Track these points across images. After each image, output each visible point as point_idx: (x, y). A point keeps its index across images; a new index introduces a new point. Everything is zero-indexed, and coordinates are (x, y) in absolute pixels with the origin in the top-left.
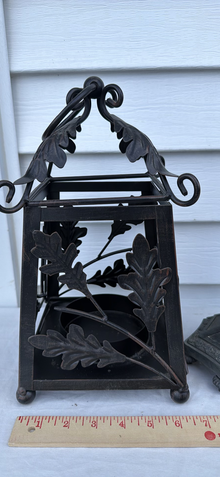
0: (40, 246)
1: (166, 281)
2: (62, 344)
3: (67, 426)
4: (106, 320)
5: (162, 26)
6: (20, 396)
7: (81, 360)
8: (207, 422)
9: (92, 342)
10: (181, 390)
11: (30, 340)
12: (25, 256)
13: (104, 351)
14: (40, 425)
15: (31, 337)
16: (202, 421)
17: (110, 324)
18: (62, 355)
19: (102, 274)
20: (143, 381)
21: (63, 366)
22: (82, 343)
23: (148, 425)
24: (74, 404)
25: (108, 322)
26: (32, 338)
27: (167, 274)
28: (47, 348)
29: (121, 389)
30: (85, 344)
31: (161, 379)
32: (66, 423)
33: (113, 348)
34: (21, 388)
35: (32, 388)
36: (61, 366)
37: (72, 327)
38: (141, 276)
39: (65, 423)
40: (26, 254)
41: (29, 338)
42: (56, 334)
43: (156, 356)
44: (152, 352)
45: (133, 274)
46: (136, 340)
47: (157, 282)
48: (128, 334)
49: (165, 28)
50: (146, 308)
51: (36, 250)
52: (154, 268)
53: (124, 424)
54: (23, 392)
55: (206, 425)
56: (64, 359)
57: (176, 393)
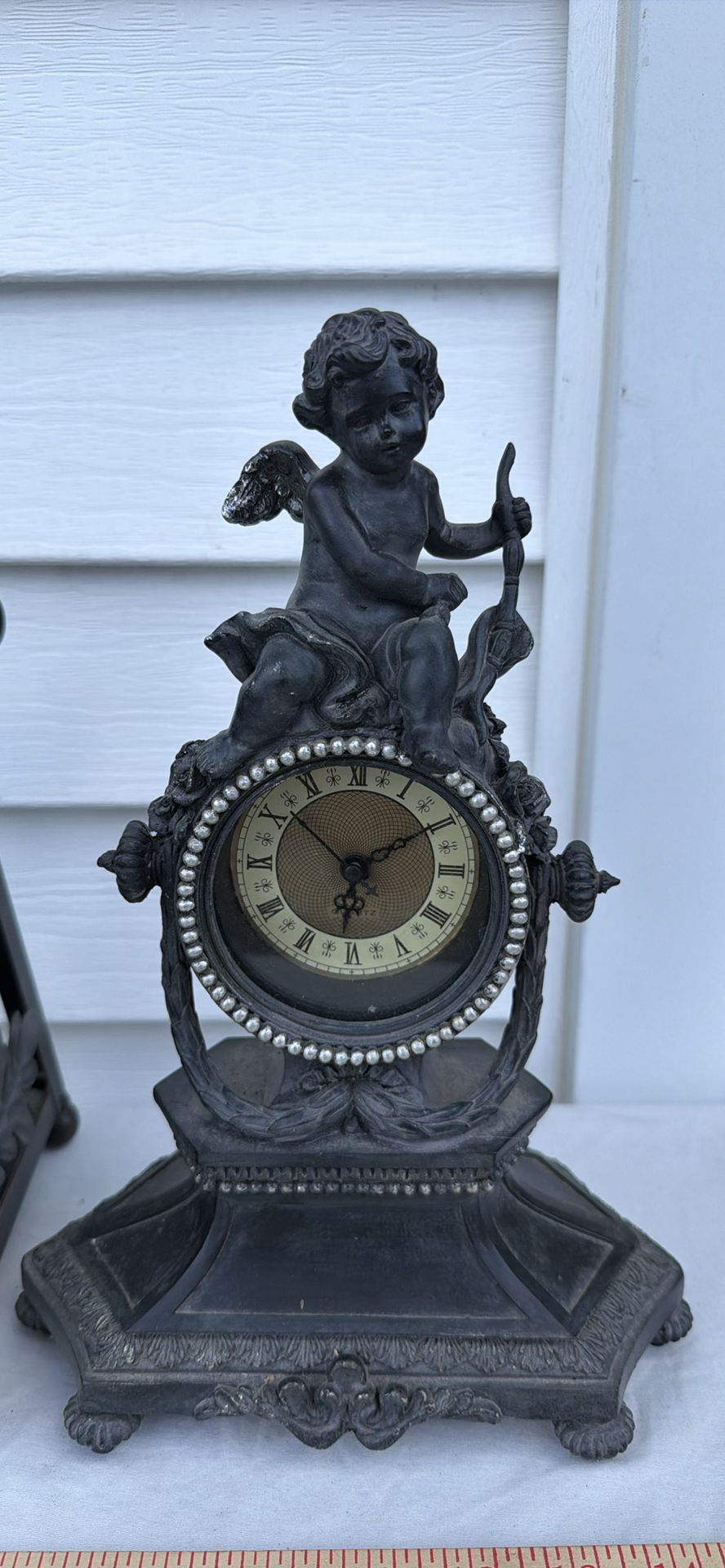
49: (29, 140)
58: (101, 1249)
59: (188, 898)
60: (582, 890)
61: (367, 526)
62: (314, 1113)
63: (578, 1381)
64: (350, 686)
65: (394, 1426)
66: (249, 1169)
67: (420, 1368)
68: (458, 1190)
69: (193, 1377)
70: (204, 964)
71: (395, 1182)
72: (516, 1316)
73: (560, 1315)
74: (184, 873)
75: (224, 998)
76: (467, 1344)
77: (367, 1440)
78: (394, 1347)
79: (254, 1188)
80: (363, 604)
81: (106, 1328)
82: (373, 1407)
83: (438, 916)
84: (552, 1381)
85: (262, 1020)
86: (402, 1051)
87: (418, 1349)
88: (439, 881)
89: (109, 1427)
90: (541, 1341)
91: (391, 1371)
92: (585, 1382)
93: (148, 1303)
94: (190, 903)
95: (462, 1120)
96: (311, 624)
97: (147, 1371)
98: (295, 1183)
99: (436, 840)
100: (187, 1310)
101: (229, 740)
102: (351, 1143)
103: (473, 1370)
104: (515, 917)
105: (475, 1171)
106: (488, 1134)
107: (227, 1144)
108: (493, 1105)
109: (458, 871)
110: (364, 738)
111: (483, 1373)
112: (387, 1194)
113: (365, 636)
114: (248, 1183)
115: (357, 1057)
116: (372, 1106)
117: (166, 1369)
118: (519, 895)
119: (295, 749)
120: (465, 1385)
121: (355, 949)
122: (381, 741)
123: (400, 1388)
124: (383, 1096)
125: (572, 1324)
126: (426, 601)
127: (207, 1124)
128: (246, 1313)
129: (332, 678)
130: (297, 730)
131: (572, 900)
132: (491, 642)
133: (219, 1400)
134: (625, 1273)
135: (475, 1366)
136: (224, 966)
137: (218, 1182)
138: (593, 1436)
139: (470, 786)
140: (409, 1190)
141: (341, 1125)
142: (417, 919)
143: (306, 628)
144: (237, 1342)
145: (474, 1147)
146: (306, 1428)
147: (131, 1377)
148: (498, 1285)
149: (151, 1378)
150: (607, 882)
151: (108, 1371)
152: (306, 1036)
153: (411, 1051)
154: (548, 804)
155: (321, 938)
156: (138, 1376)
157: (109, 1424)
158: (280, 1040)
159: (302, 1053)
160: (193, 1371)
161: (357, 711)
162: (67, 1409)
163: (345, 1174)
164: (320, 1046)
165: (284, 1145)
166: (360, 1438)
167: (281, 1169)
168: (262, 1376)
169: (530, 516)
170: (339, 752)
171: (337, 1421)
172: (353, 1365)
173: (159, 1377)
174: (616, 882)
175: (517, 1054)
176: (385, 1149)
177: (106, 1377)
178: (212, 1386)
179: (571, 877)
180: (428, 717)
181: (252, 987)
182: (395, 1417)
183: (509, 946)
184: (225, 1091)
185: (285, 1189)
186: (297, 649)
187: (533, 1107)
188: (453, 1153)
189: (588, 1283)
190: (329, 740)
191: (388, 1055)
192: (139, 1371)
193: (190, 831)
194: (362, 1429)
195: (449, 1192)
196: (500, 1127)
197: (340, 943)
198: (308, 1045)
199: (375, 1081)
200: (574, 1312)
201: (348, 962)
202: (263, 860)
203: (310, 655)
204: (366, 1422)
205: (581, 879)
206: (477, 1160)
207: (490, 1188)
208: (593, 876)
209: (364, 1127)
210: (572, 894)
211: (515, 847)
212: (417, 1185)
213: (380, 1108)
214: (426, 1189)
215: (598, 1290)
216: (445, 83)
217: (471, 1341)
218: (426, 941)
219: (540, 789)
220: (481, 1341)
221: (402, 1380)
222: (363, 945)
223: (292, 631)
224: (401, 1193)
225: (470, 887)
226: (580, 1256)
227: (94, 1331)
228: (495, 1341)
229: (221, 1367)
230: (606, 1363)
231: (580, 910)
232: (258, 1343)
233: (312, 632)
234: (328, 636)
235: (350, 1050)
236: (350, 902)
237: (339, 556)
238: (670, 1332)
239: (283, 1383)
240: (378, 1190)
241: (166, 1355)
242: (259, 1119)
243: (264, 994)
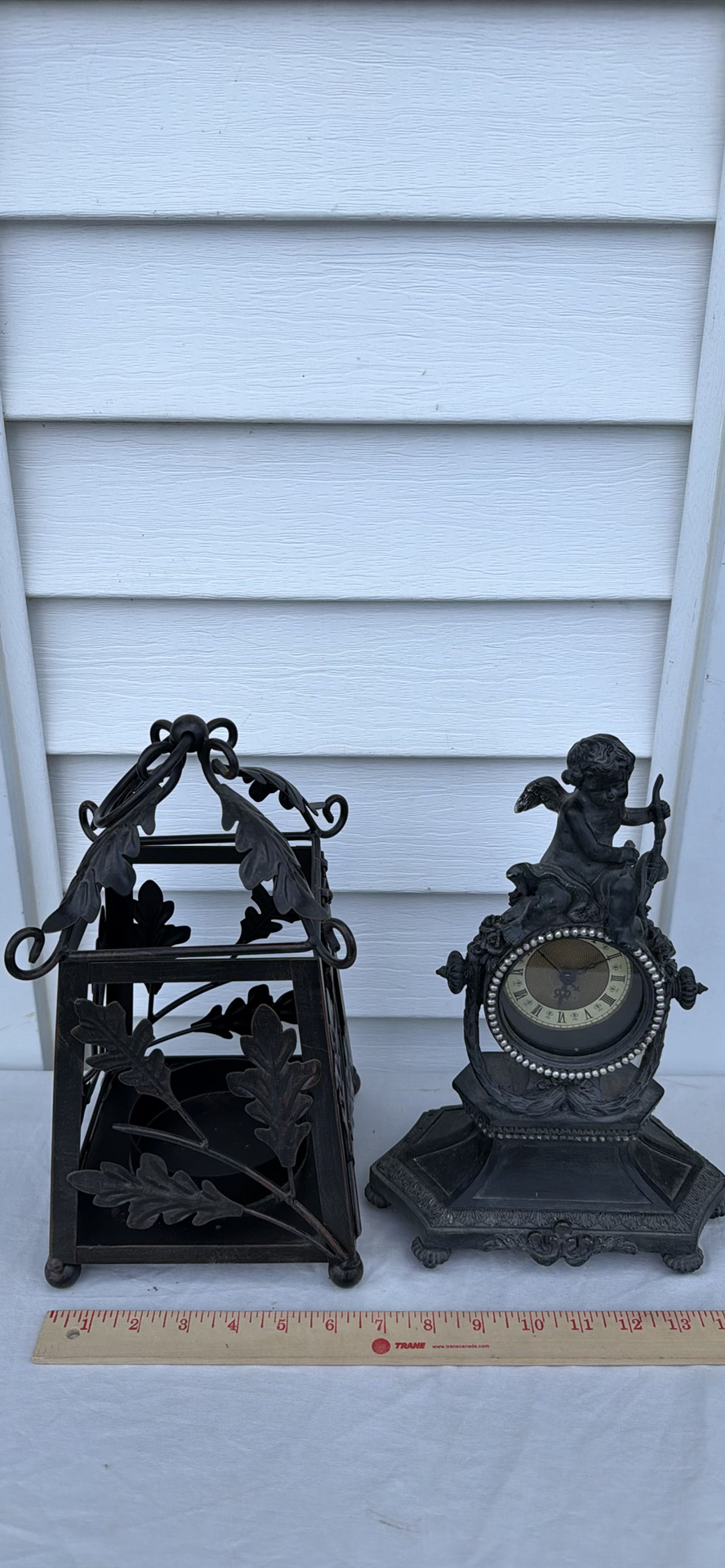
0: (88, 1025)
1: (313, 1082)
2: (128, 1185)
3: (135, 1329)
4: (207, 1146)
5: (348, 513)
6: (53, 1274)
7: (164, 1213)
8: (383, 1323)
9: (181, 1183)
10: (345, 1264)
11: (71, 1178)
12: (61, 1040)
13: (205, 1199)
14: (87, 1327)
15: (71, 1173)
16: (374, 1321)
17: (214, 1154)
18: (128, 1203)
19: (223, 1013)
20: (276, 1248)
21: (130, 1222)
22: (165, 1185)
23: (278, 1328)
24: (151, 1288)
25: (210, 1151)
26: (74, 1175)
27: (314, 1070)
28: (102, 1191)
29: (236, 1263)
30: (170, 1186)
31: (308, 1245)
32: (135, 1322)
33: (219, 1193)
34: (54, 1261)
35: (75, 1259)
36: (127, 1222)
37: (146, 1158)
38: (268, 1074)
39: (132, 1322)
40: (62, 1038)
41: (69, 1175)
42: (116, 1169)
43: (296, 1207)
44: (289, 1201)
45: (253, 1071)
46: (260, 1180)
47: (296, 1084)
48: (245, 1170)
50: (277, 1127)
51: (79, 1030)
52: (290, 1061)
53: (236, 1324)
54: (57, 1268)
55: (379, 1329)
56: (132, 1211)
57: (337, 1269)
58: (421, 1164)
59: (492, 999)
60: (690, 996)
61: (594, 829)
62: (549, 1101)
63: (677, 1234)
64: (582, 905)
65: (585, 1255)
66: (514, 1128)
67: (598, 1226)
68: (619, 1139)
69: (483, 1230)
70: (498, 1029)
71: (587, 1136)
72: (647, 1202)
73: (667, 1201)
74: (492, 987)
75: (507, 1046)
76: (621, 1216)
77: (570, 1261)
78: (584, 1216)
79: (516, 1137)
80: (589, 863)
81: (435, 1206)
82: (575, 1246)
83: (610, 1001)
84: (664, 1234)
85: (524, 1056)
86: (595, 1073)
87: (597, 1218)
88: (611, 984)
89: (439, 1255)
90: (658, 1215)
91: (584, 1228)
92: (680, 1235)
93: (458, 1193)
94: (493, 1001)
95: (622, 1106)
96: (565, 876)
97: (460, 1227)
98: (536, 1134)
99: (611, 963)
100: (478, 1197)
101: (521, 927)
102: (565, 1116)
103: (624, 1228)
104: (658, 1012)
105: (629, 1131)
106: (635, 1113)
107: (505, 1116)
108: (637, 1098)
109: (622, 979)
110: (588, 929)
111: (630, 1230)
112: (583, 1141)
113: (589, 879)
114: (512, 1134)
115: (572, 1075)
116: (577, 1098)
117: (470, 1226)
118: (661, 1002)
119: (553, 933)
120: (620, 1235)
121: (563, 1015)
122: (596, 929)
123: (589, 1236)
124: (583, 1094)
125: (674, 1205)
127: (489, 1104)
128: (508, 1199)
129: (574, 900)
130: (554, 923)
131: (685, 1000)
132: (649, 874)
133: (497, 1241)
134: (697, 1181)
135: (625, 1226)
136: (506, 1029)
137: (497, 1133)
138: (682, 1262)
139: (639, 951)
140: (594, 1139)
141: (561, 1108)
142: (598, 1002)
143: (565, 880)
144: (505, 1213)
145: (630, 1120)
146: (540, 1256)
147: (451, 1230)
148: (637, 1186)
149: (462, 1230)
150: (702, 989)
151: (439, 1227)
152: (545, 1064)
153: (599, 1073)
154: (675, 953)
155: (545, 1009)
156: (455, 1230)
157: (438, 1253)
158: (526, 1062)
159: (544, 1073)
160: (483, 1227)
161: (586, 917)
162: (413, 1246)
163: (563, 1131)
164: (553, 1070)
165: (532, 1117)
166: (567, 1260)
167: (531, 1128)
168: (518, 1230)
169: (669, 811)
170: (576, 935)
171: (556, 1251)
172: (566, 1225)
173: (466, 1230)
174: (706, 989)
175: (649, 1072)
176: (585, 1120)
177: (439, 1230)
178: (493, 1235)
179: (684, 989)
181: (518, 1039)
182: (586, 1250)
183: (654, 1025)
184: (500, 1088)
185: (532, 1138)
186: (560, 890)
187: (656, 1097)
188: (618, 1122)
189: (680, 1186)
190: (570, 928)
191: (588, 1074)
192: (455, 1227)
193: (497, 968)
194: (568, 1256)
195: (614, 1140)
196: (641, 1108)
197: (556, 1012)
198: (547, 1069)
199: (577, 1085)
200: (674, 1200)
201: (559, 1022)
202: (518, 971)
203: (566, 893)
204: (571, 1253)
205: (689, 991)
206: (630, 1126)
207: (635, 1139)
208: (695, 989)
209: (572, 1108)
210: (684, 997)
211: (660, 980)
212: (598, 1137)
213: (582, 1100)
214: (603, 1139)
215: (685, 1189)
217: (623, 1214)
218: (601, 1013)
219: (672, 948)
220: (628, 1214)
221: (588, 1233)
222: (567, 1013)
223: (558, 881)
224: (590, 1140)
225: (627, 987)
226: (676, 1172)
227: (429, 1207)
228: (636, 1214)
229: (497, 1226)
230: (691, 1226)
231: (687, 1003)
232: (516, 1214)
233: (568, 882)
234: (574, 882)
235: (568, 1072)
236: (563, 993)
237: (576, 835)
238: (720, 1211)
239: (531, 1233)
240: (579, 1139)
241: (469, 1220)
242: (519, 1103)
243: (523, 1042)
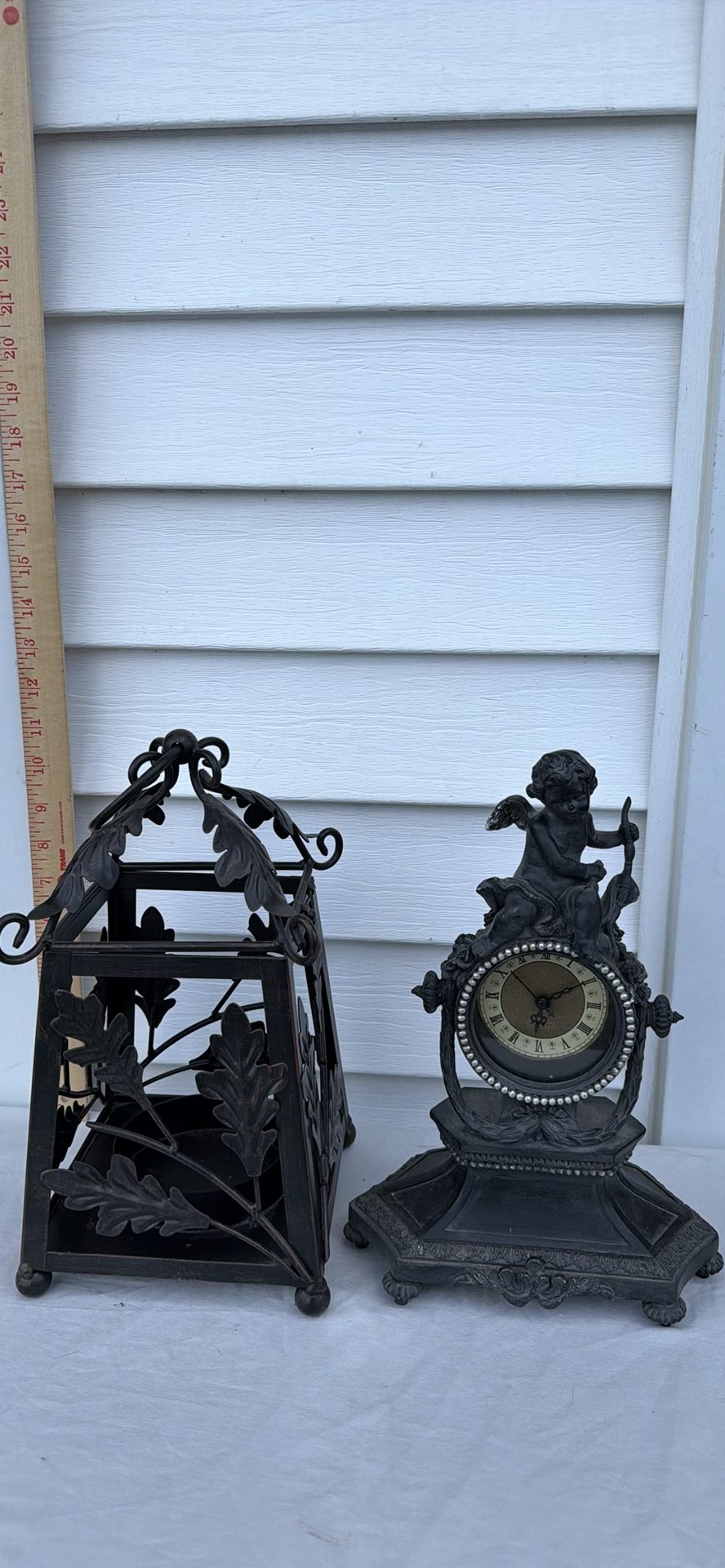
0: (67, 1017)
1: (279, 1086)
2: (98, 1188)
4: (176, 1150)
6: (23, 1280)
7: (132, 1220)
9: (150, 1189)
10: (310, 1288)
11: (44, 1177)
12: (41, 1031)
13: (172, 1207)
15: (45, 1172)
17: (181, 1159)
18: (98, 1207)
20: (241, 1266)
21: (100, 1228)
22: (134, 1190)
24: (118, 1303)
25: (178, 1155)
26: (47, 1174)
27: (281, 1074)
28: (74, 1193)
29: (202, 1280)
30: (139, 1191)
31: (273, 1265)
33: (186, 1201)
34: (25, 1265)
35: (44, 1266)
36: (97, 1227)
37: (117, 1159)
38: (236, 1076)
40: (42, 1029)
41: (42, 1173)
42: (88, 1170)
43: (261, 1220)
44: (254, 1213)
45: (222, 1072)
46: (226, 1189)
47: (263, 1088)
48: (212, 1178)
50: (243, 1132)
51: (59, 1022)
52: (258, 1064)
54: (26, 1273)
56: (101, 1215)
57: (303, 1294)
58: (398, 1198)
59: (462, 1015)
60: (663, 1022)
61: (559, 843)
62: (521, 1128)
63: (656, 1281)
64: (549, 918)
65: (559, 1296)
66: (486, 1155)
67: (573, 1267)
68: (594, 1174)
69: (453, 1264)
70: (468, 1047)
71: (562, 1168)
72: (625, 1244)
73: (647, 1245)
74: (462, 1002)
75: (478, 1066)
76: (597, 1257)
77: (544, 1303)
78: (559, 1256)
79: (488, 1166)
80: (555, 877)
81: (407, 1237)
82: (548, 1285)
83: (587, 1030)
84: (642, 1279)
85: (496, 1079)
86: (568, 1099)
87: (571, 1258)
88: (587, 1011)
89: (407, 1289)
90: (636, 1258)
91: (558, 1268)
92: (660, 1281)
93: (430, 1224)
94: (463, 1017)
95: (597, 1137)
96: (531, 888)
97: (430, 1260)
98: (509, 1164)
99: (586, 989)
100: (449, 1229)
101: (488, 940)
102: (540, 1145)
103: (600, 1270)
104: (629, 1034)
105: (604, 1164)
106: (611, 1146)
107: (476, 1141)
108: (615, 1131)
109: (598, 1006)
110: (555, 943)
111: (606, 1273)
112: (557, 1174)
113: (555, 893)
114: (485, 1163)
115: (544, 1101)
116: (551, 1127)
117: (441, 1259)
118: (630, 1024)
119: (520, 947)
120: (596, 1278)
121: (540, 1044)
122: (563, 944)
123: (563, 1276)
124: (557, 1122)
125: (654, 1251)
126: (586, 877)
127: (463, 1131)
128: (481, 1232)
129: (539, 913)
130: (521, 936)
131: (658, 1026)
132: (618, 894)
133: (468, 1276)
134: (684, 1230)
135: (601, 1268)
136: (477, 1049)
137: (469, 1161)
138: (664, 1312)
139: (606, 968)
140: (569, 1172)
141: (534, 1136)
142: (575, 1030)
143: (529, 891)
144: (477, 1248)
145: (604, 1152)
146: (512, 1295)
147: (421, 1262)
148: (615, 1227)
149: (432, 1263)
150: (677, 1017)
151: (410, 1258)
152: (518, 1088)
153: (572, 1100)
154: (646, 977)
155: (522, 1036)
156: (425, 1262)
157: (408, 1287)
158: (505, 1089)
159: (515, 1097)
160: (454, 1261)
161: (551, 930)
162: (384, 1279)
163: (536, 1161)
164: (525, 1094)
165: (505, 1143)
166: (540, 1302)
167: (503, 1156)
168: (490, 1266)
169: (638, 833)
170: (542, 949)
171: (529, 1292)
172: (538, 1261)
173: (436, 1263)
174: (682, 1018)
175: (627, 1105)
176: (558, 1150)
177: (409, 1261)
178: (464, 1268)
179: (658, 1015)
180: (587, 937)
181: (490, 1060)
182: (559, 1291)
183: (625, 1049)
184: (473, 1114)
185: (504, 1167)
186: (525, 901)
187: (636, 1135)
188: (593, 1154)
189: (663, 1233)
190: (537, 942)
191: (560, 1101)
192: (425, 1259)
193: (466, 982)
194: (541, 1297)
195: (590, 1175)
196: (618, 1143)
197: (533, 1040)
198: (519, 1093)
199: (552, 1114)
200: (655, 1244)
201: (537, 1051)
202: (494, 994)
203: (531, 904)
204: (544, 1293)
205: (663, 1016)
206: (605, 1158)
207: (611, 1174)
208: (669, 1015)
209: (546, 1138)
210: (658, 1023)
211: (629, 1000)
212: (573, 1170)
213: (556, 1128)
214: (578, 1173)
215: (668, 1236)
216: (597, 548)
217: (600, 1255)
218: (580, 1042)
219: (643, 970)
220: (606, 1255)
221: (563, 1273)
222: (545, 1042)
223: (522, 891)
224: (565, 1174)
225: (604, 1015)
226: (660, 1219)
227: (401, 1238)
228: (612, 1256)
229: (469, 1260)
230: (672, 1272)
231: (663, 1032)
232: (488, 1249)
233: (532, 893)
234: (539, 895)
235: (540, 1097)
236: (539, 1019)
237: (542, 850)
238: (709, 1268)
239: (501, 1269)
240: (553, 1171)
241: (440, 1252)
242: (492, 1130)
243: (496, 1065)
